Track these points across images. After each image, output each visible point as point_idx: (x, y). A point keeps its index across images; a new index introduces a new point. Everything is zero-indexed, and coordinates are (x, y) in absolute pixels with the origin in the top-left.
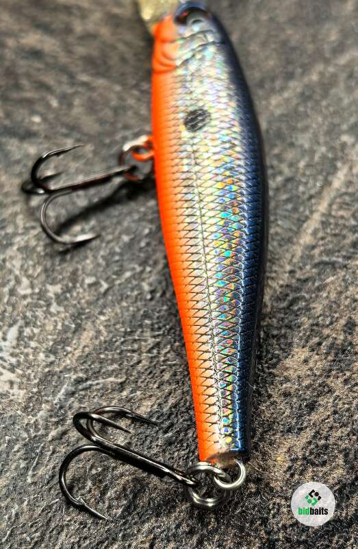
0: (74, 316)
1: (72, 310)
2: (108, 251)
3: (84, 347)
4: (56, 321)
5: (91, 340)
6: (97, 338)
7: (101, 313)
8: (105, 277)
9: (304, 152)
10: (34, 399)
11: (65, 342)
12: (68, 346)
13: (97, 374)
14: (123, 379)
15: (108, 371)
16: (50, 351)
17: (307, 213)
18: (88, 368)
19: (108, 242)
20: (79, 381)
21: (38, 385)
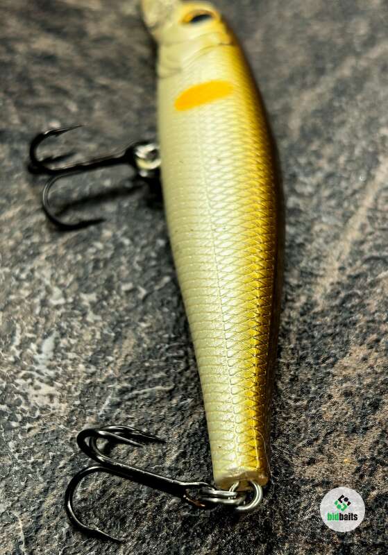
0: (113, 324)
1: (109, 319)
2: (143, 257)
3: (127, 356)
4: (93, 331)
5: (133, 348)
6: (139, 345)
7: (142, 320)
8: (142, 282)
9: (342, 148)
10: (77, 412)
11: (106, 352)
12: (109, 355)
13: (143, 383)
14: (171, 387)
15: (154, 379)
16: (90, 362)
17: (352, 208)
18: (133, 377)
19: (143, 247)
20: (123, 392)
21: (80, 397)
